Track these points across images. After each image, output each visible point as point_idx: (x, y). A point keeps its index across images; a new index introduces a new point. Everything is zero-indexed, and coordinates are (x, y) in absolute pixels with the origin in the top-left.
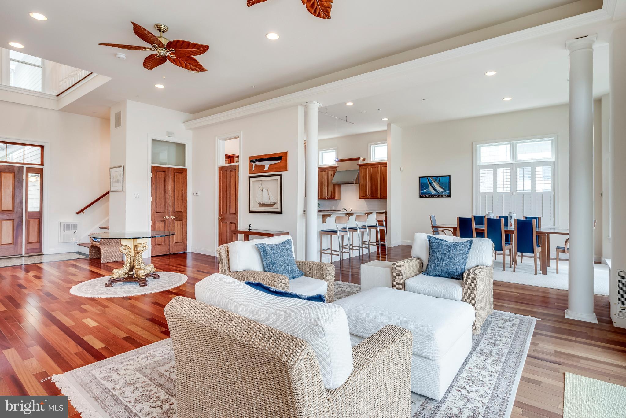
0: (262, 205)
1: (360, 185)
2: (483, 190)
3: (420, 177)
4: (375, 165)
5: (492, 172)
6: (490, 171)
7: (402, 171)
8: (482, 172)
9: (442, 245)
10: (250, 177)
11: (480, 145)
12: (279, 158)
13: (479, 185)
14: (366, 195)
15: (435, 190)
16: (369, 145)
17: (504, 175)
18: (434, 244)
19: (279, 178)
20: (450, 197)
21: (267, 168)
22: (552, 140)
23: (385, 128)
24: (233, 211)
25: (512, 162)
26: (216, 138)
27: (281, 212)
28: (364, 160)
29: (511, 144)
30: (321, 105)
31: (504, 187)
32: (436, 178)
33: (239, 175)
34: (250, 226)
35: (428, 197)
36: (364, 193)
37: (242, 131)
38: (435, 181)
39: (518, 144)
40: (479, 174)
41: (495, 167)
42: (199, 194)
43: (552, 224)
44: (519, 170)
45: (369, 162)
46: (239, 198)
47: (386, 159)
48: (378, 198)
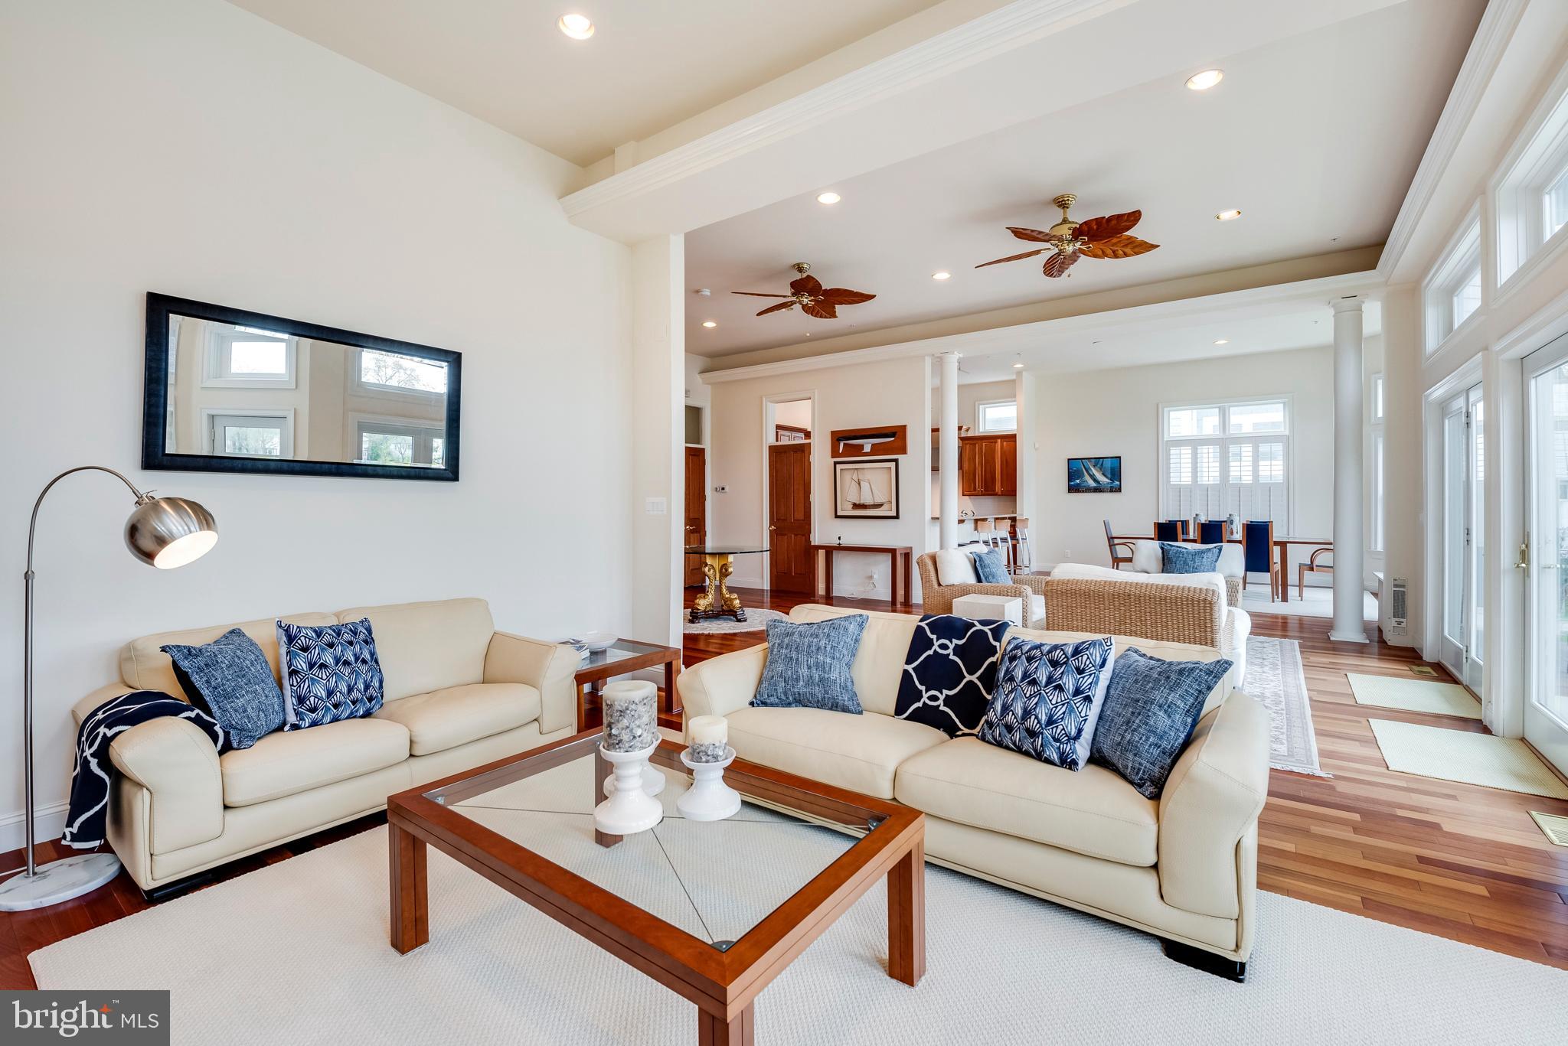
0: (856, 506)
1: (963, 472)
2: (1174, 480)
3: (1069, 460)
4: (991, 439)
5: (1190, 451)
6: (1186, 452)
7: (1036, 449)
8: (1173, 451)
9: (1182, 553)
10: (836, 463)
11: (1168, 409)
12: (893, 435)
13: (1169, 473)
14: (975, 489)
15: (1095, 480)
16: (977, 403)
17: (1209, 458)
18: (1171, 552)
19: (893, 465)
20: (1120, 491)
21: (867, 449)
22: (1284, 403)
23: (1014, 377)
24: (800, 516)
25: (1221, 436)
26: (764, 399)
27: (897, 517)
28: (967, 430)
29: (1219, 408)
30: (961, 356)
31: (1210, 474)
32: (1098, 461)
33: (811, 460)
34: (839, 538)
35: (1083, 492)
36: (970, 487)
37: (816, 391)
38: (1094, 466)
39: (1231, 408)
40: (1168, 455)
41: (1195, 443)
42: (727, 489)
43: (1286, 533)
44: (1233, 449)
45: (977, 435)
46: (812, 496)
47: (1014, 427)
48: (996, 495)
